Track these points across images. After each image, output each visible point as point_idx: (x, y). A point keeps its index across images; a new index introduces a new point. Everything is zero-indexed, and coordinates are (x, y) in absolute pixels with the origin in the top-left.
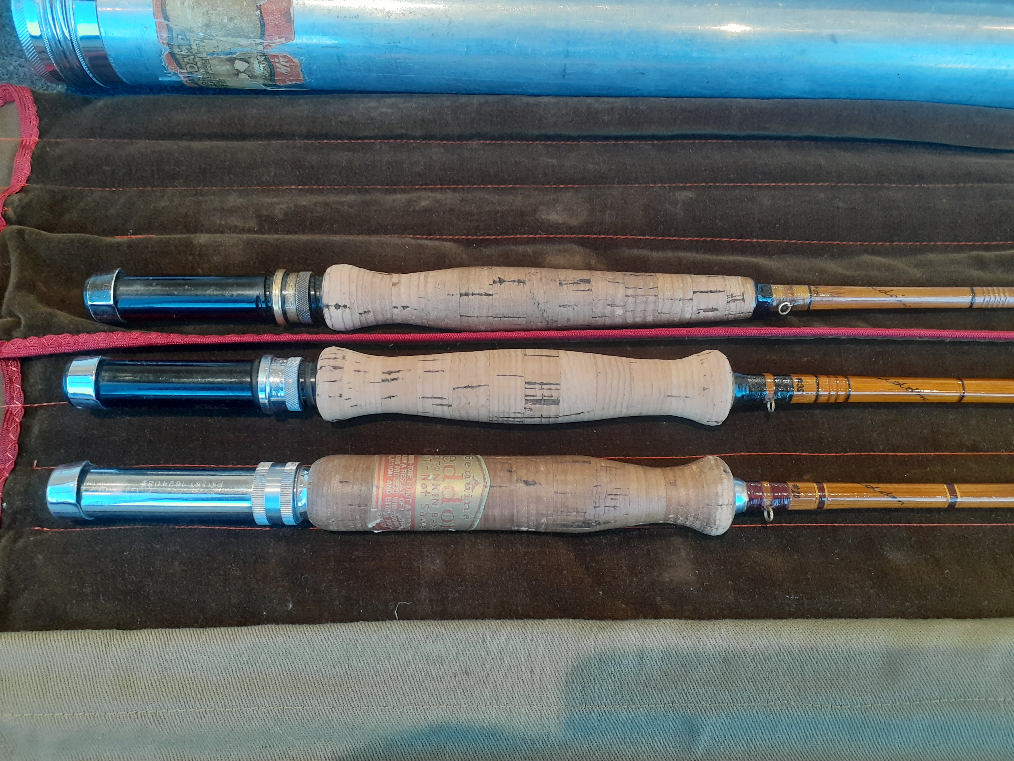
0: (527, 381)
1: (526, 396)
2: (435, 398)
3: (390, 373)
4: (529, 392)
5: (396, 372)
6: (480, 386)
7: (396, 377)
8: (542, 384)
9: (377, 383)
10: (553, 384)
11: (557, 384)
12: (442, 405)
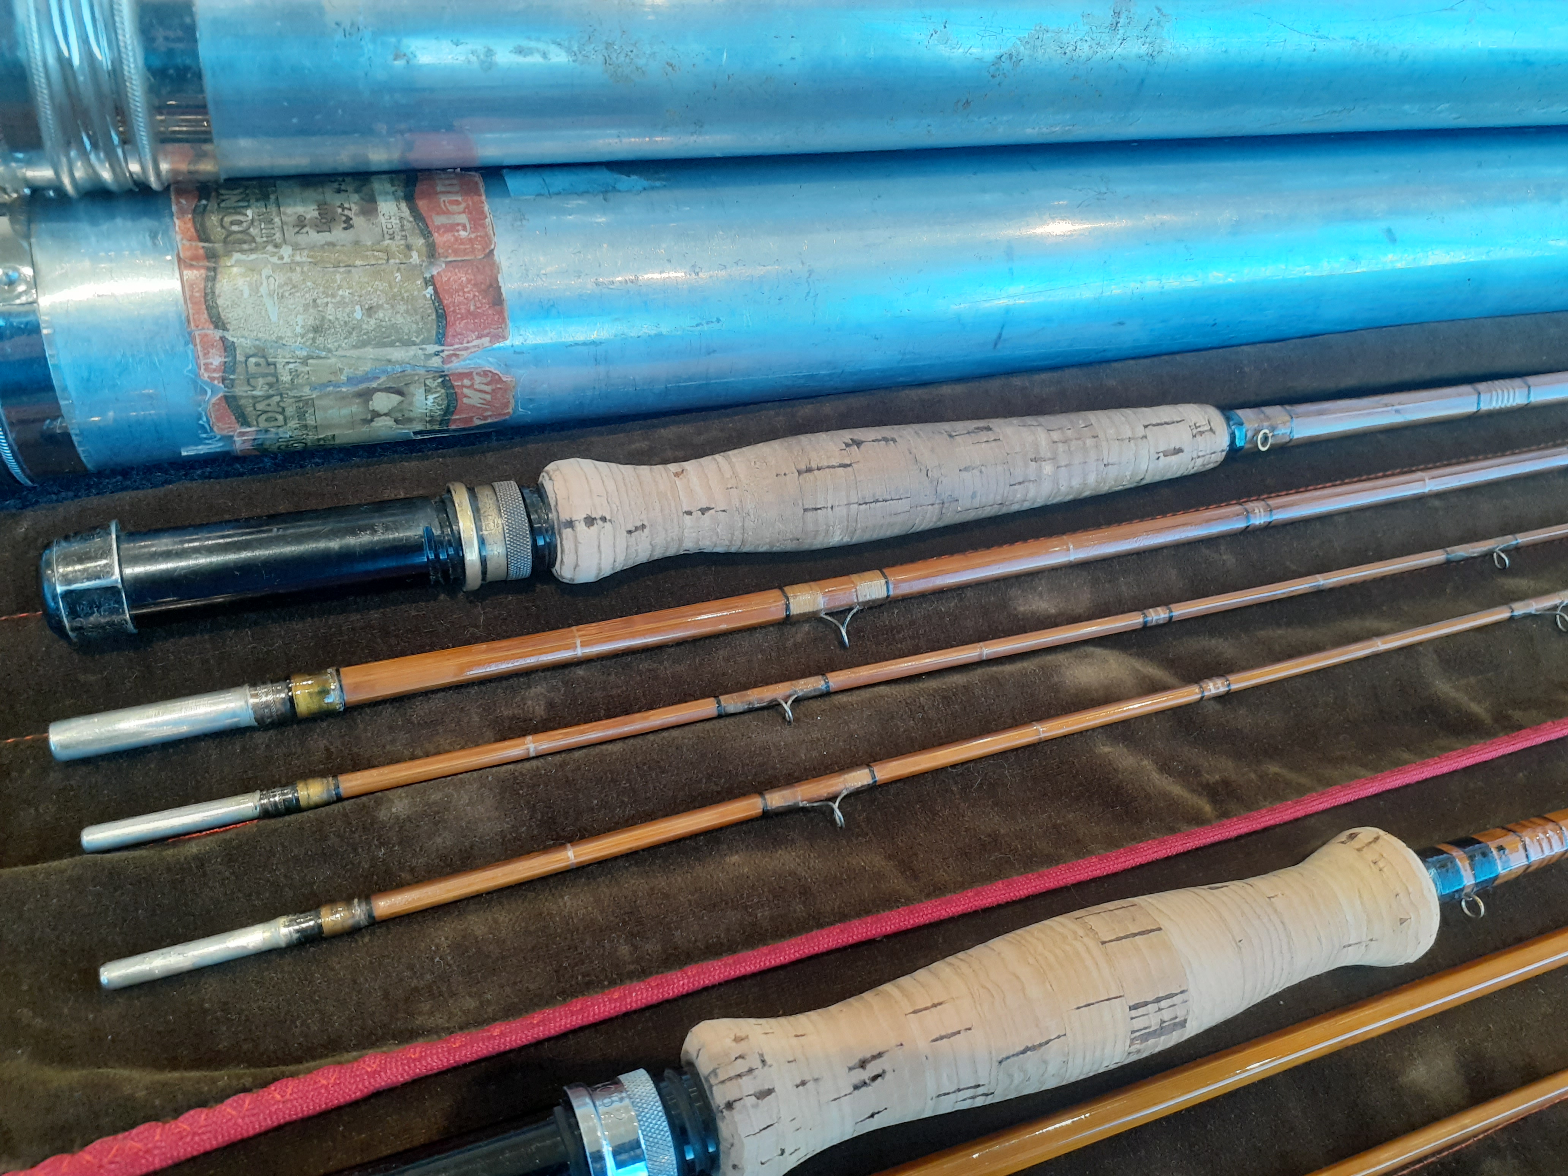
0: (1131, 1004)
1: (1133, 1032)
2: (962, 1090)
3: (863, 1064)
4: (1138, 1024)
5: (874, 1057)
6: (1049, 1041)
7: (879, 1071)
8: (1158, 1000)
9: (846, 1095)
10: (1177, 994)
11: (1182, 992)
12: (974, 1097)
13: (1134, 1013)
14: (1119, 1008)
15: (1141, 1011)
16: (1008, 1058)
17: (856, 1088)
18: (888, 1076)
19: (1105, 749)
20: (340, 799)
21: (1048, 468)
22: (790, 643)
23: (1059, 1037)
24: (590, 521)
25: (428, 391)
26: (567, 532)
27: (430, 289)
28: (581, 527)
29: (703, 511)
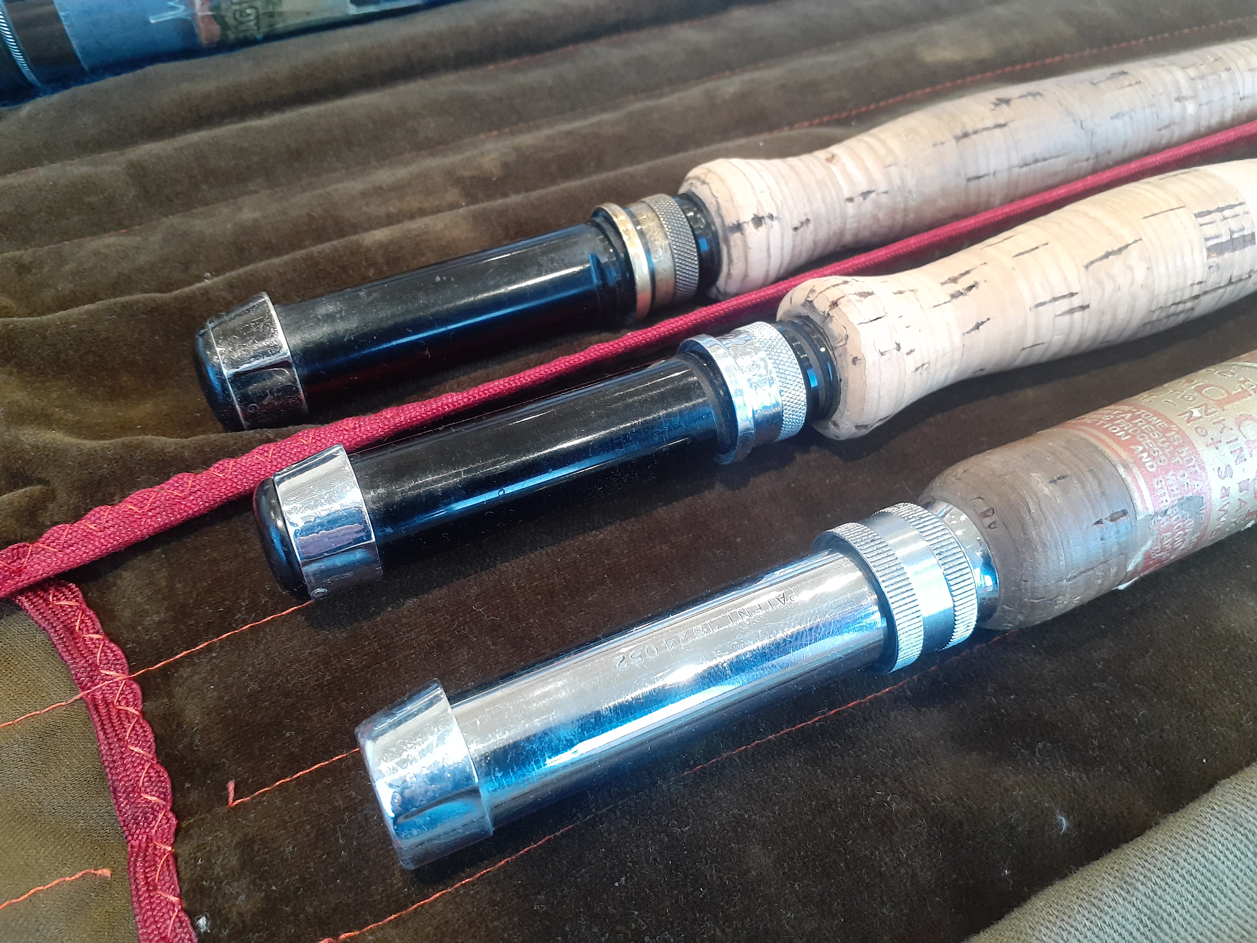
0: (1196, 212)
1: (1207, 240)
2: (1055, 299)
3: (954, 280)
4: (1209, 231)
5: (962, 275)
6: (1127, 246)
7: (972, 283)
8: (1220, 210)
9: (945, 303)
10: (1236, 206)
11: (1241, 204)
12: (1071, 311)
13: (1201, 220)
14: (1185, 219)
15: (1207, 219)
16: (1092, 262)
17: (953, 296)
18: (982, 286)
23: (1135, 241)
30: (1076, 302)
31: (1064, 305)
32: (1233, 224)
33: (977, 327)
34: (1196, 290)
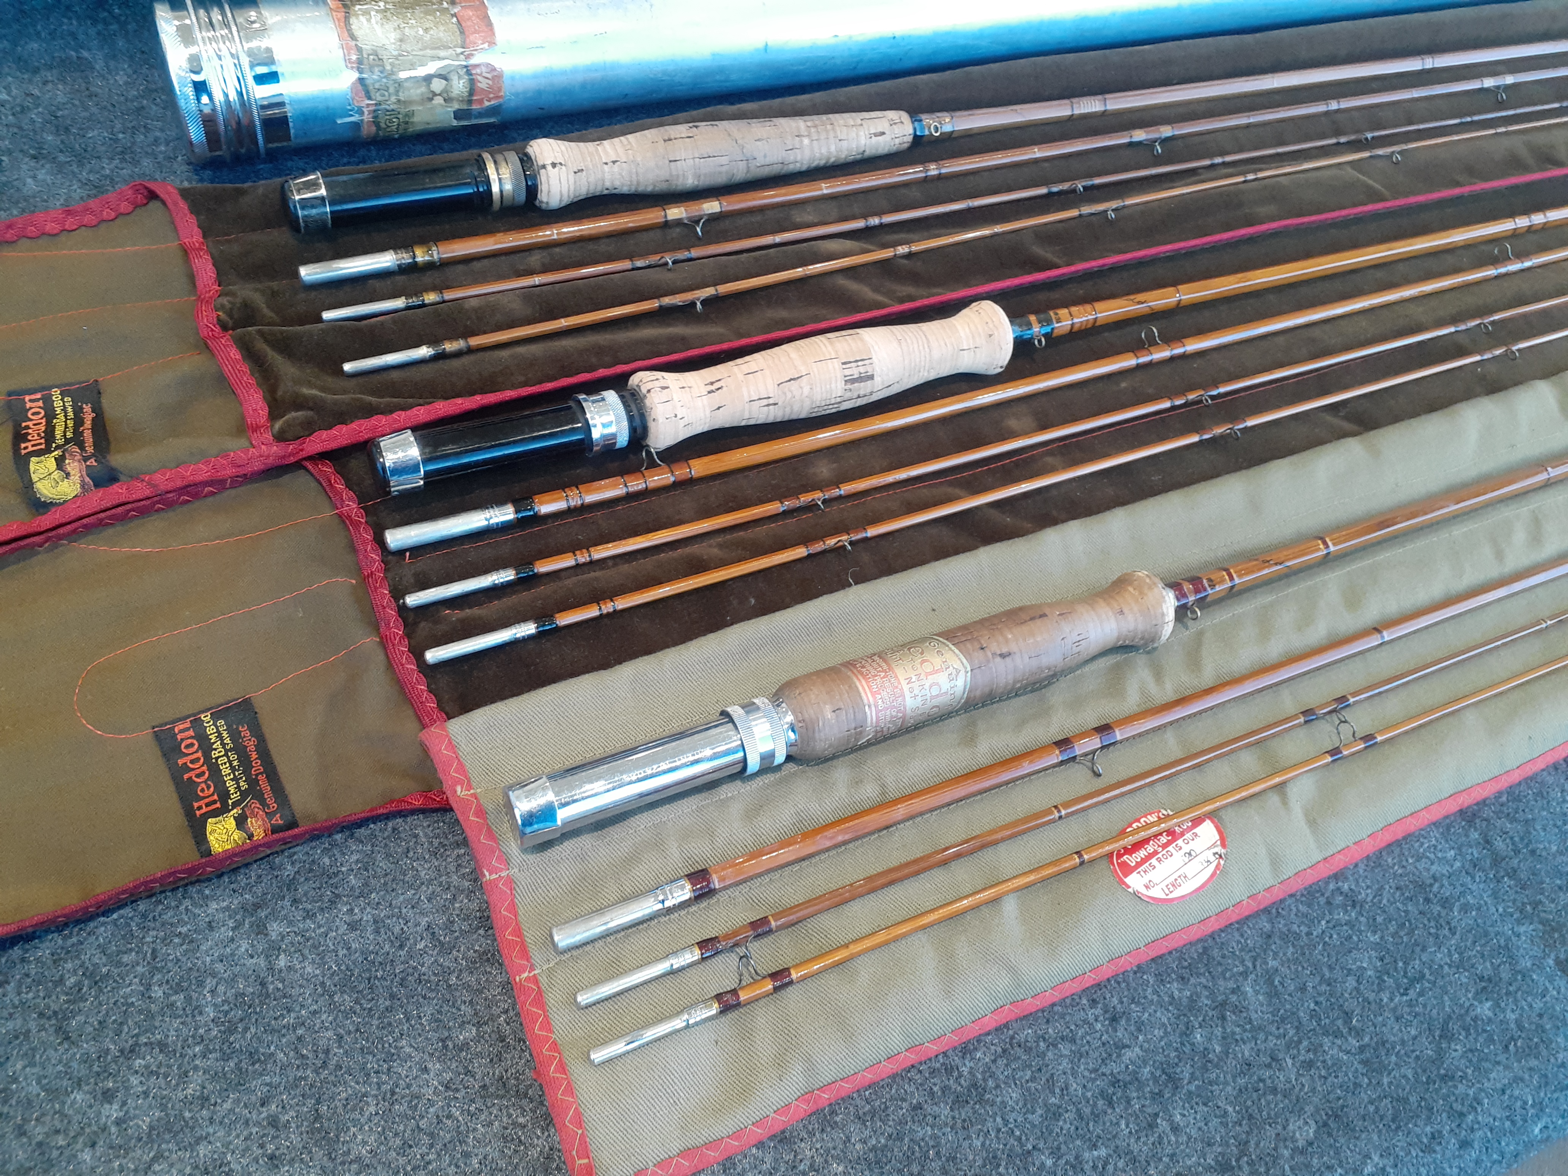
0: (842, 362)
1: (844, 377)
2: (761, 399)
3: (712, 383)
4: (847, 372)
5: (718, 382)
6: (802, 376)
7: (720, 386)
8: (856, 361)
9: (704, 395)
10: (866, 358)
11: (870, 359)
12: (768, 405)
13: (843, 367)
14: (837, 364)
15: (846, 366)
16: (781, 383)
17: (709, 392)
18: (724, 389)
19: (842, 281)
20: (444, 302)
21: (806, 141)
22: (669, 238)
23: (805, 374)
24: (554, 165)
25: (460, 78)
26: (542, 171)
27: (455, 19)
28: (549, 168)
29: (614, 162)
30: (771, 401)
31: (765, 402)
32: (862, 369)
33: (719, 408)
34: (839, 400)
